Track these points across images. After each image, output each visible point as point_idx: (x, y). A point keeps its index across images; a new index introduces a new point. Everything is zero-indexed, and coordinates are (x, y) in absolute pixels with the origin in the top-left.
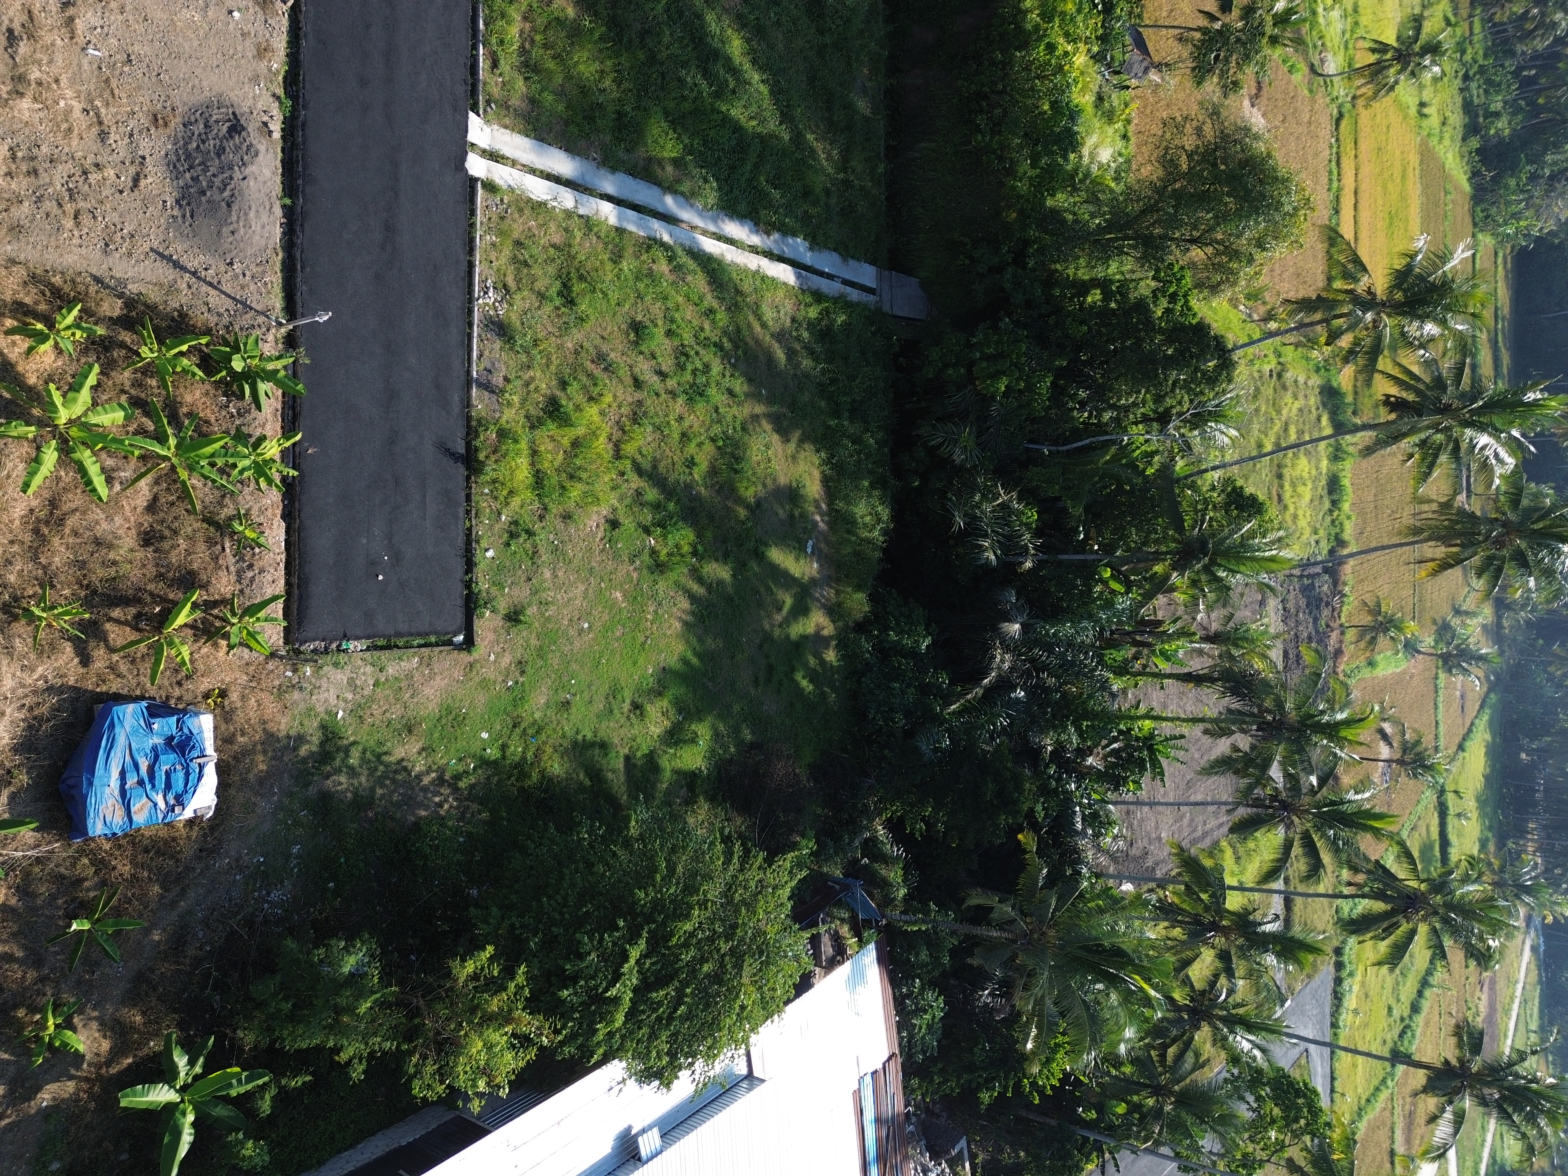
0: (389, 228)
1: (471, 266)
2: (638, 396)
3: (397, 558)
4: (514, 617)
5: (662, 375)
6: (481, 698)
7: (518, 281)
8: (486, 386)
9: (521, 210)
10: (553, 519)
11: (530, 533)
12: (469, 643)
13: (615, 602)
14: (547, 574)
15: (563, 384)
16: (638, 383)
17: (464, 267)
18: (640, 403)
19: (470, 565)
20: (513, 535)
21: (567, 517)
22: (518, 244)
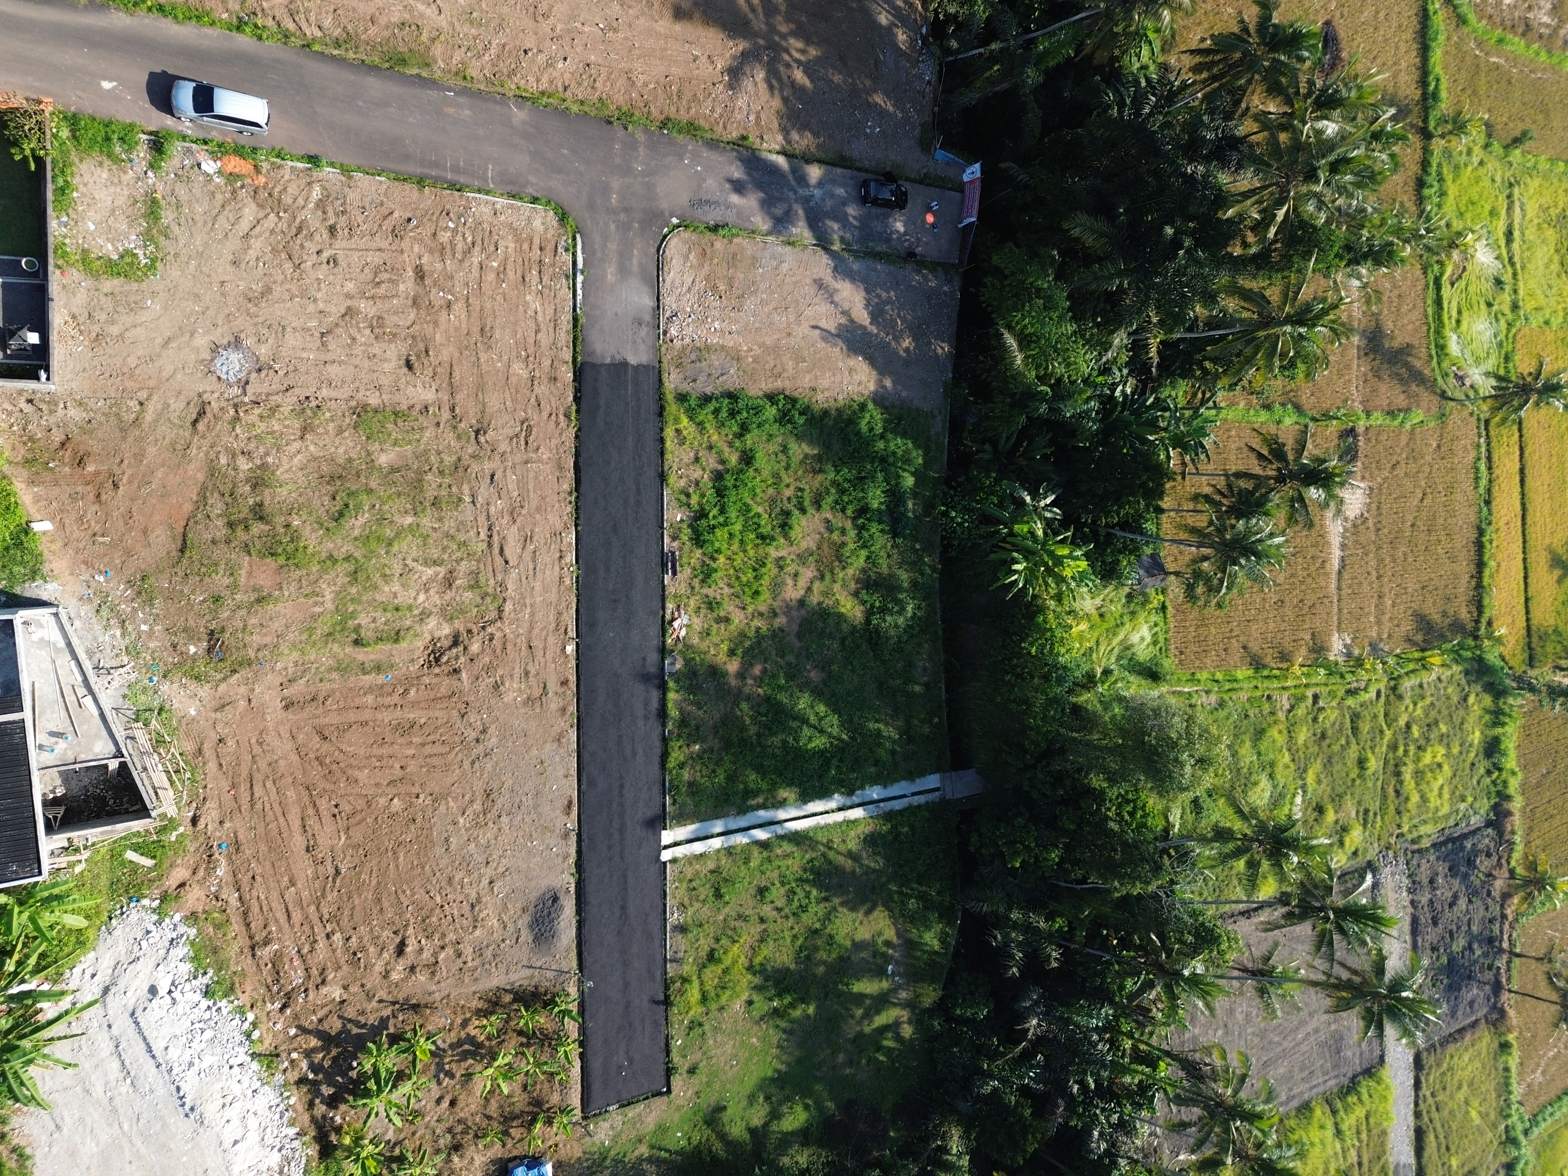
0: (623, 908)
1: (665, 905)
2: (763, 926)
3: (631, 1062)
4: (692, 1071)
5: (779, 910)
6: (676, 1117)
7: (690, 899)
8: (673, 960)
9: (691, 863)
10: (714, 1014)
11: (700, 1025)
12: (669, 1091)
13: (752, 1044)
14: (711, 1042)
15: (717, 940)
16: (762, 920)
17: (661, 907)
18: (765, 930)
19: (668, 1052)
20: (691, 1029)
21: (721, 1009)
22: (691, 881)
